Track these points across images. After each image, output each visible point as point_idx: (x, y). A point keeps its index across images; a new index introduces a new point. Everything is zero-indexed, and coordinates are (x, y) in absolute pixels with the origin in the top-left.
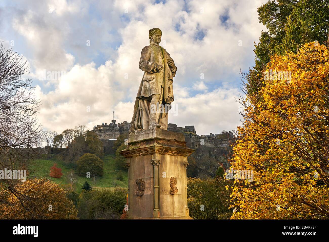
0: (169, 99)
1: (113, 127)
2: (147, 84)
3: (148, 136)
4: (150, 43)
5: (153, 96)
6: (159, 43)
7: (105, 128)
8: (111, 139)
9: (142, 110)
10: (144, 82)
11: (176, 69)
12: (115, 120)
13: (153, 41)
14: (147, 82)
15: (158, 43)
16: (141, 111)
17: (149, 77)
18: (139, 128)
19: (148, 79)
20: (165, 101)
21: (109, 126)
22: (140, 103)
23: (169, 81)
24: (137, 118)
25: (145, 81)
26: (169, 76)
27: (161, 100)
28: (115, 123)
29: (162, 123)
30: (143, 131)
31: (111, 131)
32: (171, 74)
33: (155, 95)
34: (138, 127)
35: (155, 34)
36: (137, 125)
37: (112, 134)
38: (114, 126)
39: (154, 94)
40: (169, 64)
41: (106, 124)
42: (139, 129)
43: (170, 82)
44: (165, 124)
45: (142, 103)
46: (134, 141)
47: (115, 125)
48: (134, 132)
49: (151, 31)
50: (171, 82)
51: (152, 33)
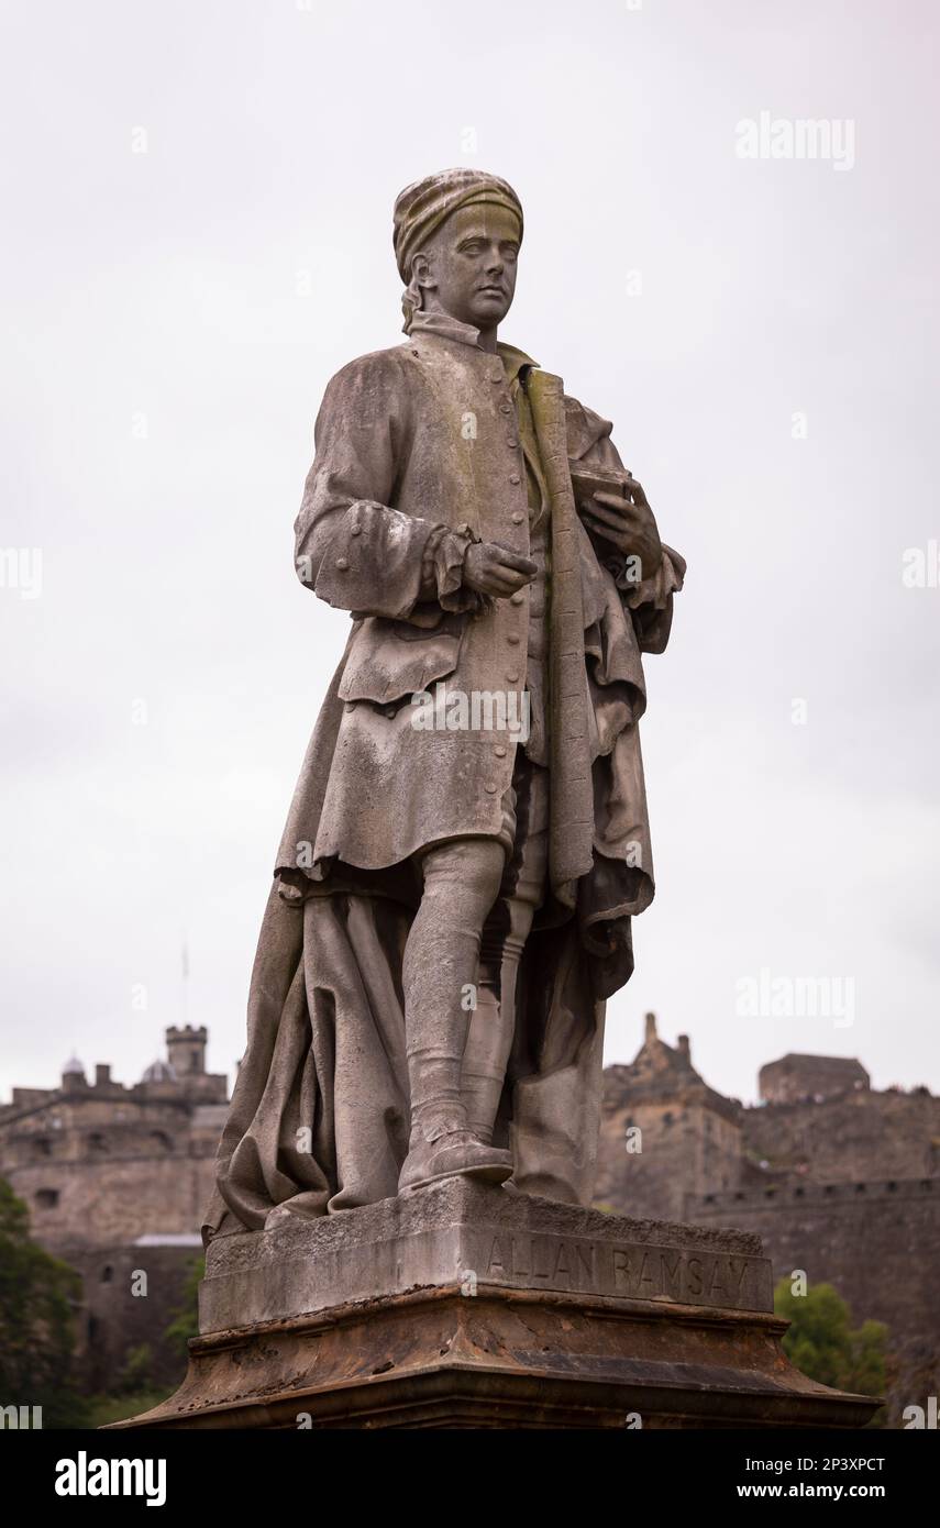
0: (601, 881)
1: (184, 1105)
2: (382, 740)
3: (394, 1272)
4: (402, 320)
5: (438, 861)
6: (499, 317)
7: (99, 1113)
8: (158, 1232)
9: (326, 998)
10: (348, 720)
11: (671, 576)
12: (203, 1030)
13: (432, 302)
14: (381, 719)
15: (488, 323)
16: (319, 1009)
17: (396, 662)
18: (304, 1185)
19: (384, 684)
20: (564, 907)
21: (139, 1096)
22: (315, 932)
23: (599, 702)
24: (281, 1078)
25: (355, 703)
26: (597, 651)
27: (520, 890)
28: (197, 1061)
29: (539, 1128)
30: (340, 1220)
31: (159, 1149)
32: (619, 627)
33: (461, 848)
34: (293, 1176)
35: (457, 234)
36: (285, 1156)
37: (172, 1185)
38: (189, 1090)
39: (441, 835)
40: (597, 529)
41: (103, 1070)
42: (302, 1197)
43: (611, 708)
44: (568, 1141)
45: (328, 933)
46: (255, 1315)
47: (202, 1082)
48: (250, 1230)
49: (411, 202)
50: (618, 707)
51: (427, 221)
